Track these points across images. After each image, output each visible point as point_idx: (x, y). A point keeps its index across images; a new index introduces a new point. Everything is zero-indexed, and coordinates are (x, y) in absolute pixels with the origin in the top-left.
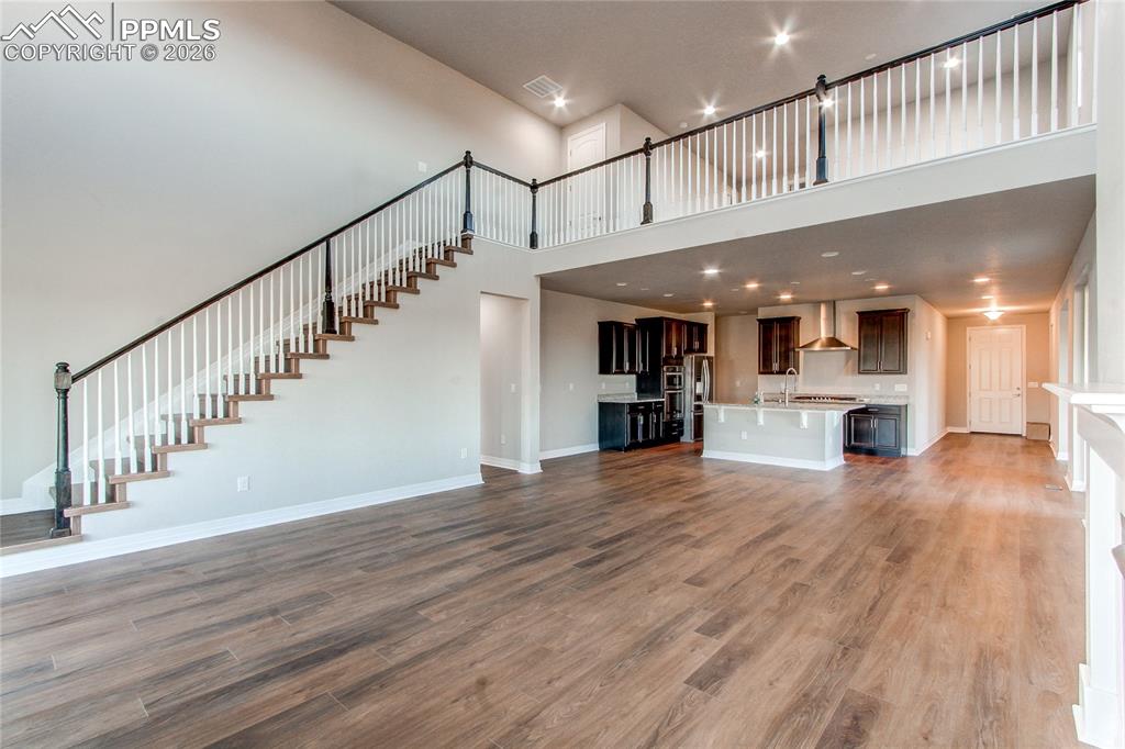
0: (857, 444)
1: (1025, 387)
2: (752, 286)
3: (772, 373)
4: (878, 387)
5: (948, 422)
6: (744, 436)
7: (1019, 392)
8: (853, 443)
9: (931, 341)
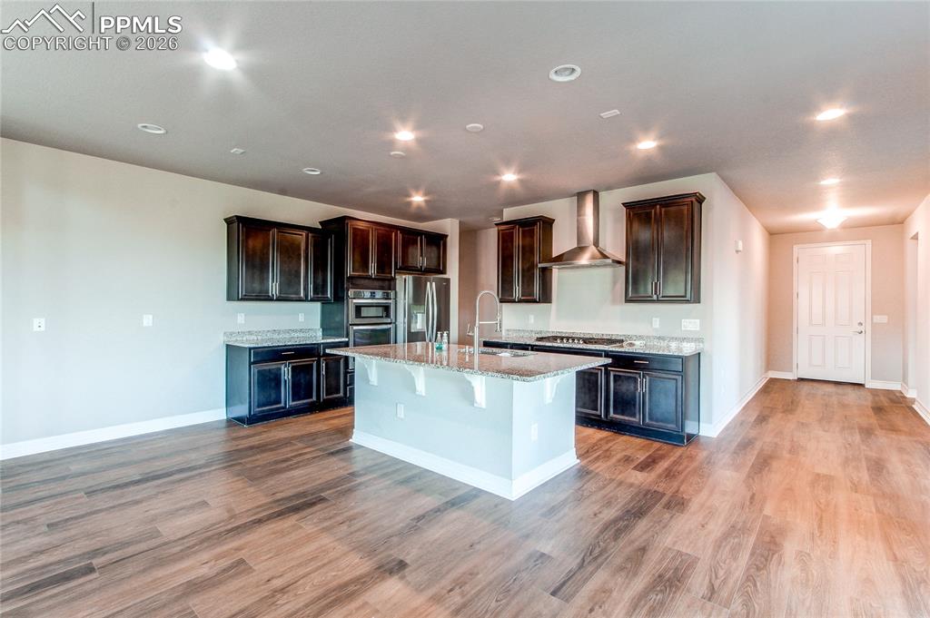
0: (615, 416)
1: (869, 321)
2: (405, 135)
3: (514, 301)
4: (656, 323)
5: (769, 363)
6: (401, 412)
7: (862, 328)
8: (612, 414)
9: (744, 254)
